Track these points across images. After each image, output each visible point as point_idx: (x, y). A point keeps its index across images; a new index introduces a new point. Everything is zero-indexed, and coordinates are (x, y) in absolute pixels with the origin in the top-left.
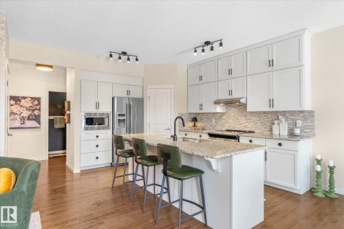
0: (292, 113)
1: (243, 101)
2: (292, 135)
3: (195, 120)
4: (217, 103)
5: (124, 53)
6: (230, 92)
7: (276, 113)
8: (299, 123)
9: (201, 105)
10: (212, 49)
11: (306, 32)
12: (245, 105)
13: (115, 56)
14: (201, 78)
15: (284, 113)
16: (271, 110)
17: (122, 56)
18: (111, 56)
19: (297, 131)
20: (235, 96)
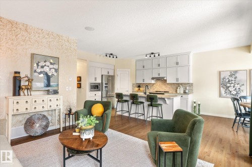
0: (185, 84)
1: (165, 79)
2: (185, 93)
3: (139, 87)
4: (153, 79)
5: (111, 54)
6: (159, 74)
7: (178, 84)
8: (188, 88)
9: (144, 80)
10: (154, 56)
11: (191, 53)
12: (166, 81)
13: (108, 55)
14: (144, 67)
15: (182, 84)
16: (177, 82)
17: (111, 56)
18: (106, 56)
19: (187, 91)
20: (161, 76)
